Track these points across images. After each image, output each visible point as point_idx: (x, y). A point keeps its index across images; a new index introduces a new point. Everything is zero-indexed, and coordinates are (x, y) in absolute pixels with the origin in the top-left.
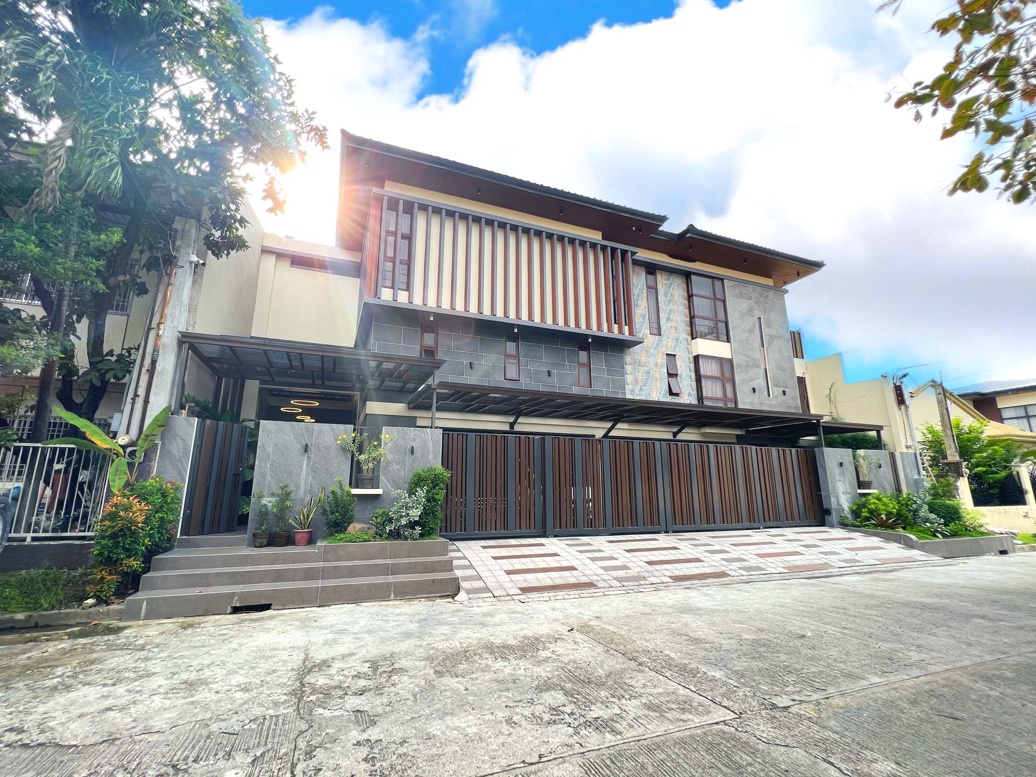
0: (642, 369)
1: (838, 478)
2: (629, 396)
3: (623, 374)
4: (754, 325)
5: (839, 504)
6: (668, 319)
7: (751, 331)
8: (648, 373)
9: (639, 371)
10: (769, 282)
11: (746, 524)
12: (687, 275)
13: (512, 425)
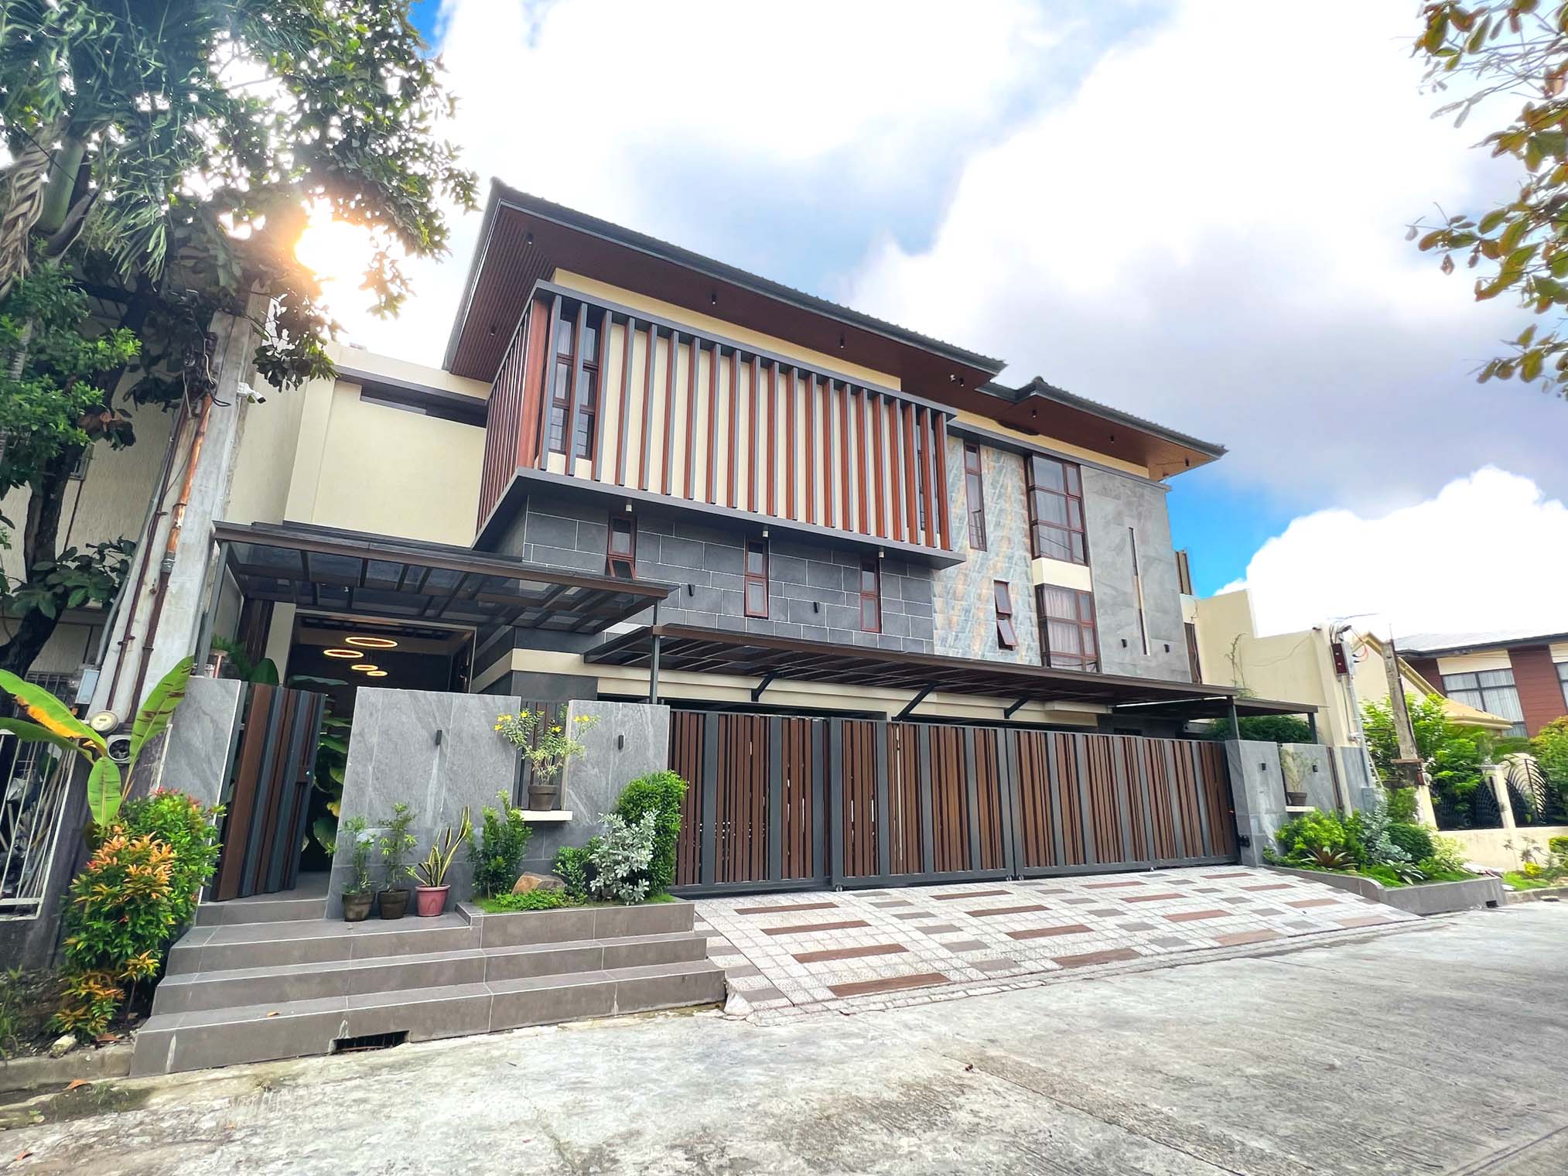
0: (958, 605)
1: (1260, 789)
2: (939, 650)
3: (930, 611)
4: (1123, 540)
5: (1261, 829)
6: (998, 524)
7: (1119, 549)
8: (967, 611)
9: (953, 608)
10: (1143, 472)
11: (1131, 862)
12: (1026, 456)
13: (755, 694)
